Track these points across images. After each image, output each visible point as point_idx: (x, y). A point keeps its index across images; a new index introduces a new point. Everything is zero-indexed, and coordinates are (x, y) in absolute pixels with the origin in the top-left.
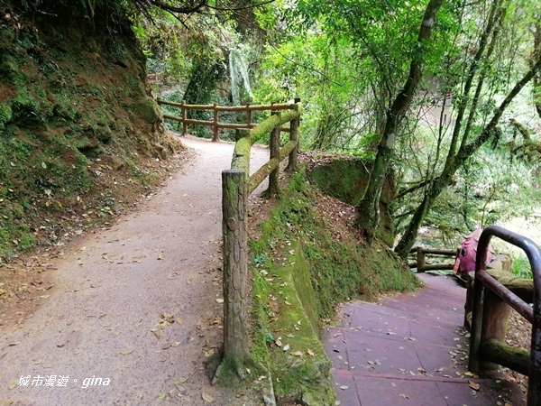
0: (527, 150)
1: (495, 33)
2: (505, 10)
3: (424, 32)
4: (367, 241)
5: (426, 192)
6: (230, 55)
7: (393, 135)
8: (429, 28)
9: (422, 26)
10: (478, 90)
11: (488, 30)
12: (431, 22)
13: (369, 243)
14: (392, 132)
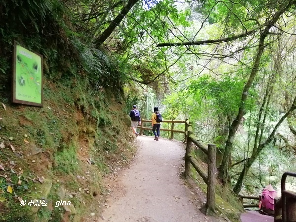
0: (288, 149)
1: (269, 96)
2: (273, 87)
3: (244, 97)
4: (223, 184)
5: (244, 164)
6: (147, 98)
7: (233, 137)
8: (246, 95)
9: (243, 94)
10: (265, 120)
11: (267, 94)
12: (246, 93)
13: (224, 186)
14: (232, 136)
